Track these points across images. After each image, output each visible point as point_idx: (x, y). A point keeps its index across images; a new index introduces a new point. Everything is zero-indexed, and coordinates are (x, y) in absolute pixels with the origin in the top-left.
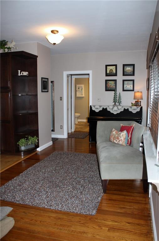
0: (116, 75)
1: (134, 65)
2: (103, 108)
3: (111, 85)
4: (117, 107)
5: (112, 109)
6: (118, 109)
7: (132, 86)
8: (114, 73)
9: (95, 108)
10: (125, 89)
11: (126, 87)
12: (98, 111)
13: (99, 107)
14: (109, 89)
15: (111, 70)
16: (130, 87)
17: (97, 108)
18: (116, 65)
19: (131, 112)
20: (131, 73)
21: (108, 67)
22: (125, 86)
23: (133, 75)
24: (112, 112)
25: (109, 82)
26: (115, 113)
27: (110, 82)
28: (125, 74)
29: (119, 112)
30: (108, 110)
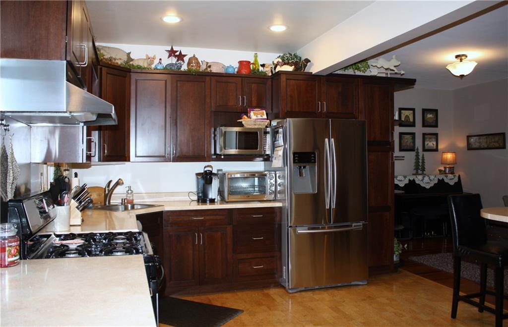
0: (413, 125)
1: (436, 111)
2: (410, 180)
3: (407, 142)
4: (428, 176)
5: (422, 180)
6: (431, 180)
7: (435, 143)
8: (411, 122)
9: (398, 180)
10: (426, 148)
11: (428, 144)
12: (403, 185)
13: (402, 178)
14: (405, 148)
15: (407, 117)
16: (432, 145)
17: (401, 181)
18: (413, 110)
19: (448, 183)
20: (433, 122)
21: (402, 111)
22: (426, 143)
23: (436, 126)
24: (423, 185)
25: (405, 136)
26: (428, 187)
27: (407, 136)
28: (426, 124)
29: (432, 185)
30: (417, 182)
